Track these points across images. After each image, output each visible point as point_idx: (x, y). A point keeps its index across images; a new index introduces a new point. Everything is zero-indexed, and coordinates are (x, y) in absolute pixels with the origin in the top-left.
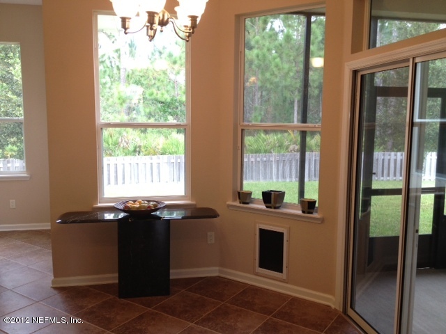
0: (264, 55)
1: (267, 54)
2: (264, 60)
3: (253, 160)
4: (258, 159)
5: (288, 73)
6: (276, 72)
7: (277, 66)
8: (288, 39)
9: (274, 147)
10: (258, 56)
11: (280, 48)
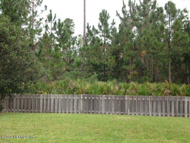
0: (148, 38)
1: (150, 38)
2: (148, 41)
3: (135, 99)
4: (139, 99)
5: (162, 47)
6: (155, 47)
7: (155, 44)
8: (162, 28)
9: (154, 91)
10: (144, 39)
11: (158, 33)
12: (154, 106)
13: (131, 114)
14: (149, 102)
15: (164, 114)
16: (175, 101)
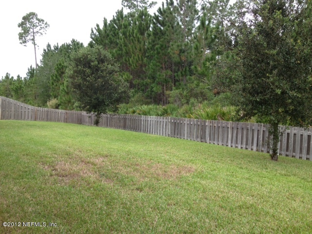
12: (235, 135)
13: (210, 143)
14: (229, 130)
15: (244, 146)
16: (258, 130)
